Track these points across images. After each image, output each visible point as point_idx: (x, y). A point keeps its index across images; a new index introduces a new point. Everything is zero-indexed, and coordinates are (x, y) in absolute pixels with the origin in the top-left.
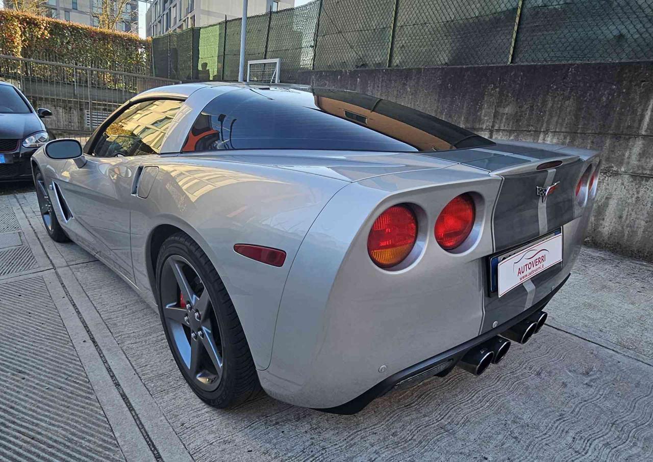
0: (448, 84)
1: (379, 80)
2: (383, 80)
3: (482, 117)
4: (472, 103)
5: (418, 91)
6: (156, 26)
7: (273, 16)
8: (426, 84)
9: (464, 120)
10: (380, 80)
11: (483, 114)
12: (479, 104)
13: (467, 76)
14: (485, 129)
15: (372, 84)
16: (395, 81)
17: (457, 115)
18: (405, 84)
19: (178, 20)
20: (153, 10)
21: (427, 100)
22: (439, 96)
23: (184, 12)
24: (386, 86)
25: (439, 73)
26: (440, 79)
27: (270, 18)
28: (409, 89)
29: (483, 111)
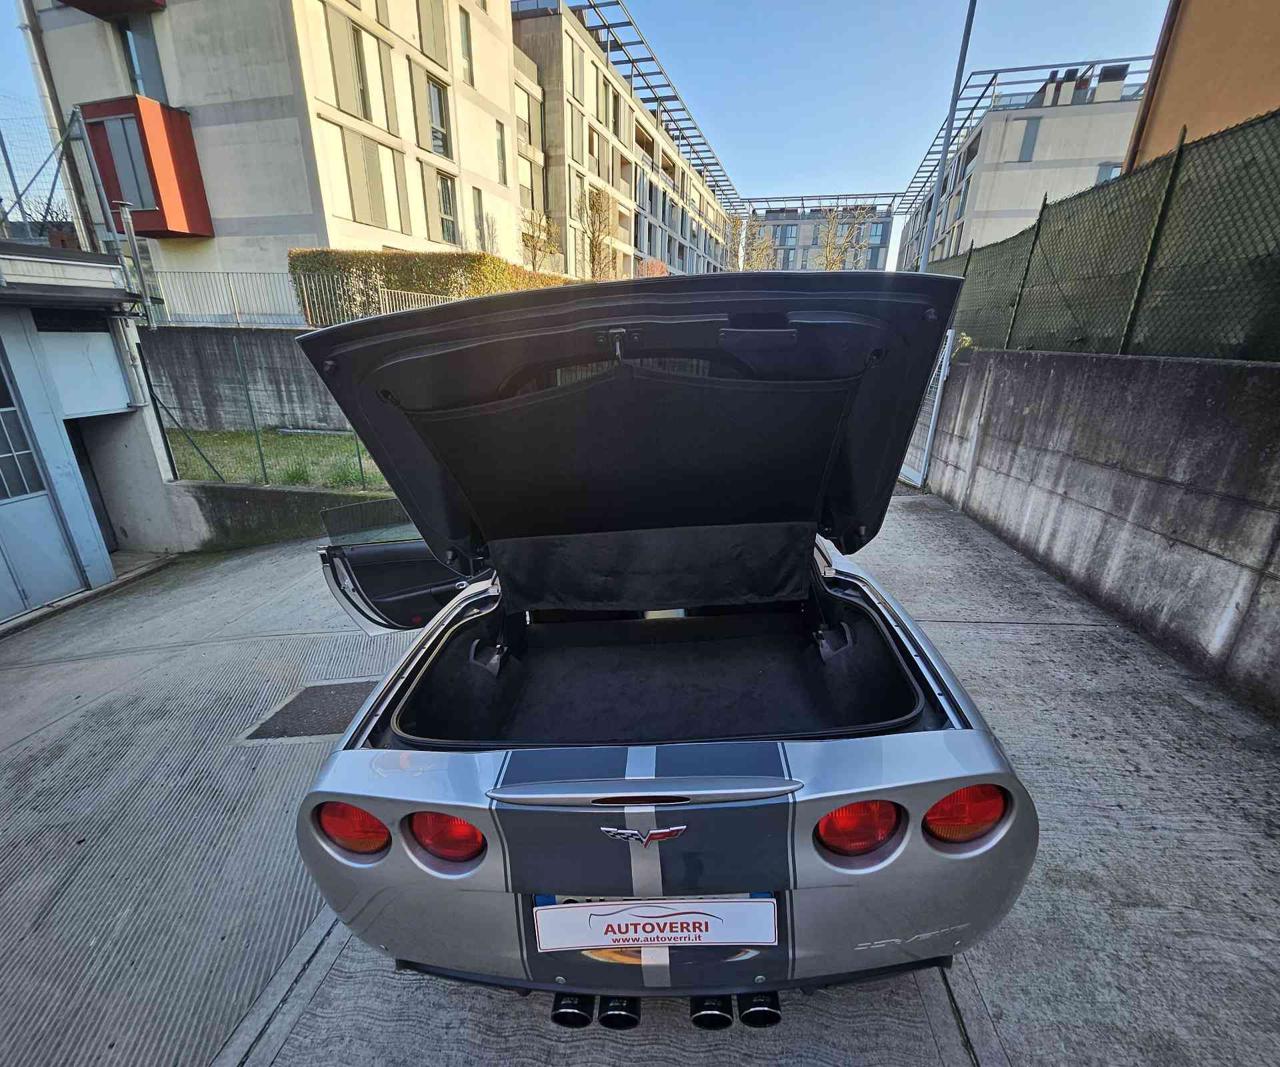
0: (1206, 399)
1: (1083, 375)
2: (1089, 377)
3: (1269, 480)
4: (1250, 446)
5: (1146, 405)
6: (912, 245)
7: (974, 255)
8: (1162, 392)
9: (1226, 478)
10: (1086, 376)
11: (1273, 472)
12: (1268, 450)
13: (1250, 385)
14: (1270, 507)
15: (1072, 382)
16: (1110, 380)
17: (1212, 465)
18: (1124, 389)
19: (940, 232)
20: (912, 225)
21: (1159, 425)
22: (1184, 419)
23: (950, 218)
24: (1093, 388)
25: (1192, 374)
26: (1192, 387)
27: (969, 260)
28: (1130, 399)
29: (1275, 466)
